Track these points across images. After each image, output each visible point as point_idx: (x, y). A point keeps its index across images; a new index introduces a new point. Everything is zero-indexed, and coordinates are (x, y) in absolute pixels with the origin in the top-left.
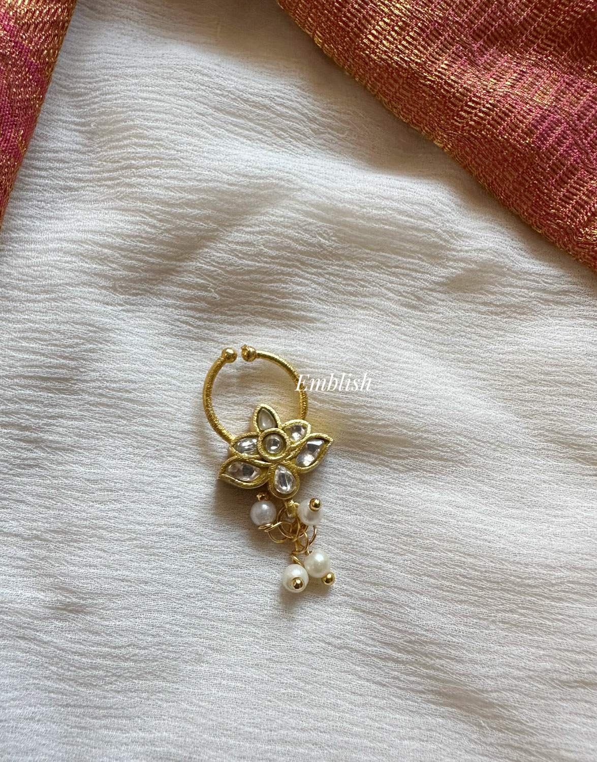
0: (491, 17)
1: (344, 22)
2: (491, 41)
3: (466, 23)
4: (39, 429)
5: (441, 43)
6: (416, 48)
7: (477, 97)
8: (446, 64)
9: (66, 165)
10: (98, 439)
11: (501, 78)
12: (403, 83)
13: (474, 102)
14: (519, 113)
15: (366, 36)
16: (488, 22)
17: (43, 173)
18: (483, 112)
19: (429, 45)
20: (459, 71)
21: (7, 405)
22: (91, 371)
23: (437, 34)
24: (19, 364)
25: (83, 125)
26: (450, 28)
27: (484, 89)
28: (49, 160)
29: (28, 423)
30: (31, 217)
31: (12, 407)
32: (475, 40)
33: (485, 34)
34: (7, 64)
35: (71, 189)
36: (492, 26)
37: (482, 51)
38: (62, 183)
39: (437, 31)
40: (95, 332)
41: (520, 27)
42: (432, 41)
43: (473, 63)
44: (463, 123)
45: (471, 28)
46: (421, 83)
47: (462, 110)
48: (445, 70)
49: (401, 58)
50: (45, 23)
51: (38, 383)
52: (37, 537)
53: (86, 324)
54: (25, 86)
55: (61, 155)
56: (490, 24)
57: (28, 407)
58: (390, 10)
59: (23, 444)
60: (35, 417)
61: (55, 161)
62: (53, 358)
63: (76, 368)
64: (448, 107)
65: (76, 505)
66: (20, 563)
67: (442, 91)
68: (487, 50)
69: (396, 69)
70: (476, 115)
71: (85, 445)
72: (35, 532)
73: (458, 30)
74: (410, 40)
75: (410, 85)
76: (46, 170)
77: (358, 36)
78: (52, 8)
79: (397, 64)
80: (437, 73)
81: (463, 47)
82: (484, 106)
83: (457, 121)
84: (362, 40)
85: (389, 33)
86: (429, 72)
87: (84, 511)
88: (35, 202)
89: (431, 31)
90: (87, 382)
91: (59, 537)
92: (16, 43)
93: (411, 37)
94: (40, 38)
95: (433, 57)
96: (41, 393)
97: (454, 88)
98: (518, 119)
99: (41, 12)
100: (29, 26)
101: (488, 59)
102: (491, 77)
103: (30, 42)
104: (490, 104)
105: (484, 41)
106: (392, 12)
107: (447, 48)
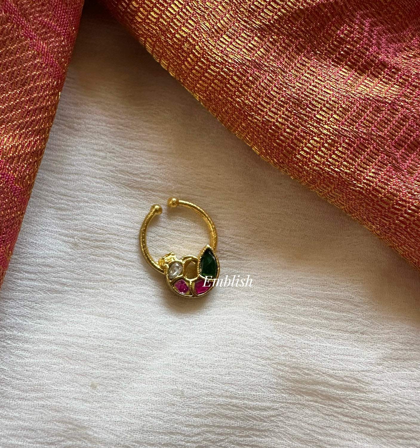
5: (368, 154)
6: (345, 160)
8: (373, 173)
19: (356, 157)
39: (363, 145)
42: (359, 154)
73: (382, 143)
74: (339, 154)
89: (357, 146)
93: (340, 151)
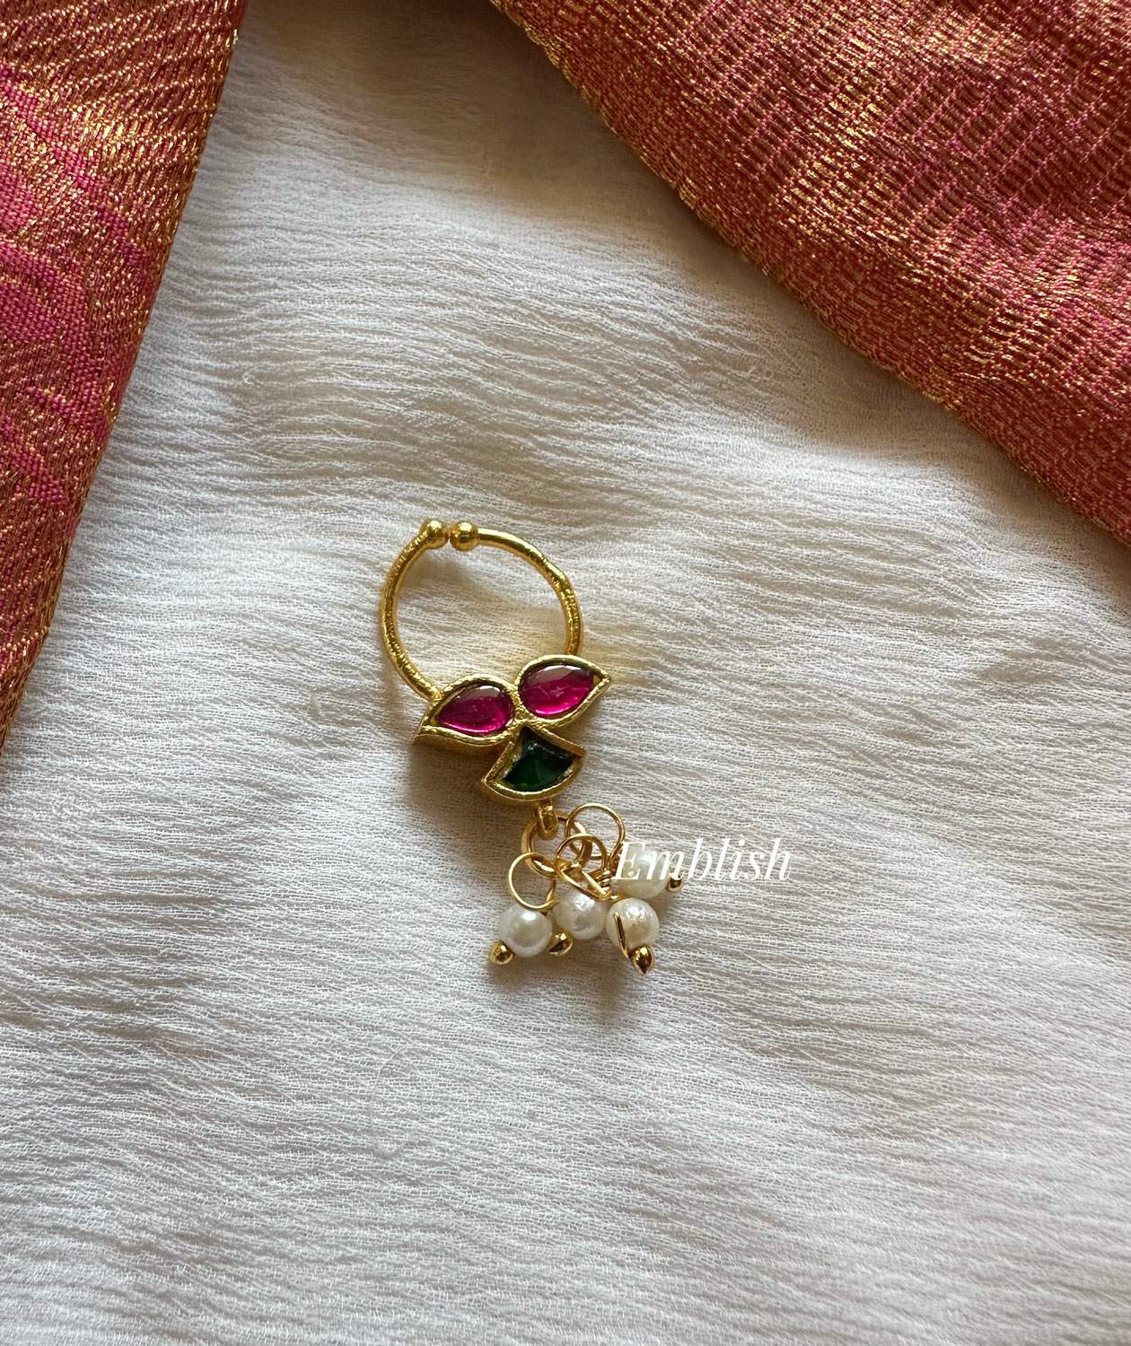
0: (1033, 149)
1: (744, 162)
2: (1033, 197)
3: (985, 162)
4: (149, 1008)
7: (1015, 307)
9: (194, 457)
10: (269, 1032)
11: (1058, 267)
12: (865, 281)
13: (1008, 316)
14: (1100, 337)
15: (788, 190)
16: (1026, 158)
17: (148, 471)
18: (1029, 336)
20: (976, 255)
21: (83, 959)
22: (256, 882)
23: (928, 187)
24: (109, 869)
25: (224, 374)
26: (955, 173)
27: (1027, 292)
28: (159, 444)
29: (126, 996)
30: (129, 558)
31: (93, 962)
32: (1003, 193)
33: (1023, 182)
34: (84, 253)
35: (204, 505)
36: (1036, 165)
37: (1017, 216)
38: (186, 493)
40: (264, 800)
41: (1092, 166)
43: (1000, 240)
44: (988, 357)
45: (994, 172)
46: (900, 281)
47: (985, 333)
48: (947, 253)
49: (859, 232)
50: (157, 169)
51: (147, 910)
52: (148, 1247)
53: (248, 783)
54: (119, 295)
55: (183, 437)
56: (1031, 162)
57: (126, 963)
58: (833, 139)
59: (118, 1041)
60: (139, 983)
61: (170, 446)
62: (181, 857)
63: (225, 877)
64: (957, 327)
65: (228, 1180)
66: (116, 1302)
67: (944, 295)
68: (1026, 213)
69: (852, 254)
70: (1015, 342)
71: (242, 1045)
72: (143, 1235)
75: (878, 284)
76: (152, 465)
77: (773, 190)
78: (170, 139)
79: (853, 244)
80: (933, 262)
81: (980, 209)
82: (1030, 325)
83: (975, 353)
84: (781, 198)
85: (834, 184)
86: (917, 260)
87: (246, 1195)
88: (137, 531)
90: (249, 906)
91: (195, 1250)
92: (102, 211)
94: (147, 198)
95: (923, 230)
96: (153, 932)
97: (967, 291)
98: (1100, 349)
99: (148, 149)
100: (126, 177)
101: (1029, 229)
102: (1038, 266)
103: (129, 208)
104: (1042, 320)
105: (1021, 196)
106: (839, 144)
107: (948, 212)
